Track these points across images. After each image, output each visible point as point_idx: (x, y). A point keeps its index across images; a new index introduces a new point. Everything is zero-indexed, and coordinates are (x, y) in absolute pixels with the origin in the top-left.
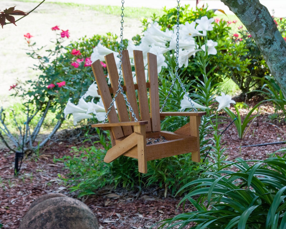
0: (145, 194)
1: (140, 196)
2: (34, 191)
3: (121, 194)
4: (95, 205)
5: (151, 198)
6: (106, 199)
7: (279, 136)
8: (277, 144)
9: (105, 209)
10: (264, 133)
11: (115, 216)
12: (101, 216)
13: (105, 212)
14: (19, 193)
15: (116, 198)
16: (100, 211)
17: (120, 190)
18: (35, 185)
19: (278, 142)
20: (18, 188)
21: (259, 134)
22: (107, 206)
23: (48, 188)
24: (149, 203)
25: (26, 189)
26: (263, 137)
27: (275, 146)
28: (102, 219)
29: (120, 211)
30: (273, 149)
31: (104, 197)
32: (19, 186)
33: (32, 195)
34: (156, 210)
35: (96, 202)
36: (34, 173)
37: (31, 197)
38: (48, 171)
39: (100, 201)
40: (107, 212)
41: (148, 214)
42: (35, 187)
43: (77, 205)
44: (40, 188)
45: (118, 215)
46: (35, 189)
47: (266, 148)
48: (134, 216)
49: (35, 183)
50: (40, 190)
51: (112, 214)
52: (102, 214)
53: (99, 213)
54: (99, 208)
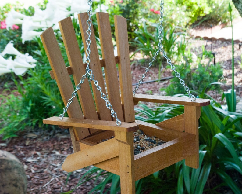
0: (58, 133)
1: (54, 135)
3: (38, 133)
4: (18, 145)
5: (63, 135)
6: (26, 139)
7: (150, 76)
8: (150, 83)
10: (138, 74)
11: (35, 155)
12: (24, 155)
13: (27, 151)
15: (34, 138)
16: (22, 151)
17: (37, 129)
19: (150, 81)
21: (135, 75)
22: (28, 146)
24: (62, 140)
26: (138, 77)
27: (149, 84)
28: (25, 158)
29: (39, 149)
30: (148, 87)
31: (25, 137)
34: (69, 147)
35: (18, 142)
39: (21, 141)
40: (28, 150)
41: (63, 150)
43: (5, 156)
45: (38, 153)
47: (143, 86)
48: (52, 153)
51: (33, 153)
52: (25, 154)
53: (22, 153)
54: (21, 148)
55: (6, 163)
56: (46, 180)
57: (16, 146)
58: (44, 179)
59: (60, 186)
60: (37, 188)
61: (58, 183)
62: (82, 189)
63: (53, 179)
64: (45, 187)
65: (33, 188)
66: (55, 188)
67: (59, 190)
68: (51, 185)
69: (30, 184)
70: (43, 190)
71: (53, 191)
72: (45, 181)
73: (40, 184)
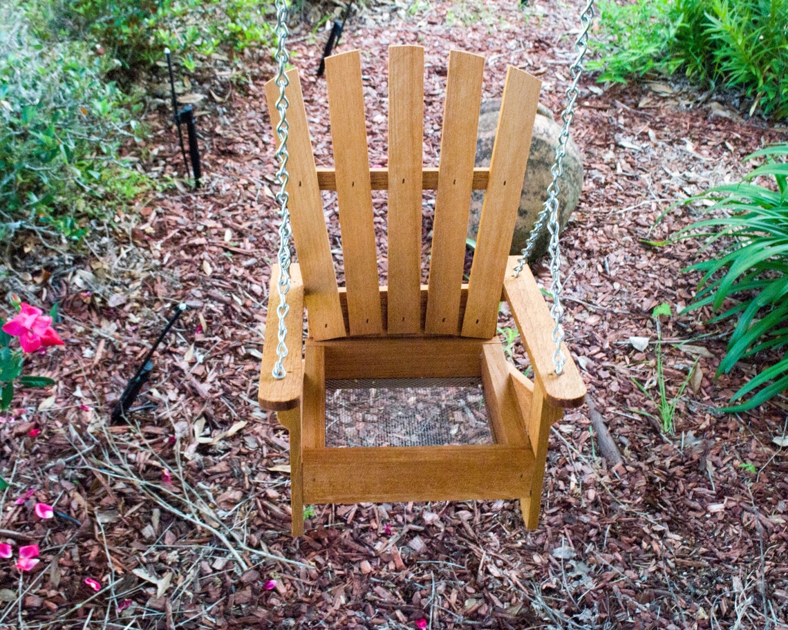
0: (716, 100)
1: (706, 102)
2: (537, 44)
3: (676, 88)
4: (623, 102)
5: (724, 110)
6: (645, 93)
9: (636, 115)
11: (644, 136)
12: (622, 127)
13: (634, 121)
14: (512, 44)
15: (664, 95)
16: (625, 117)
17: (679, 78)
18: (542, 33)
20: (514, 33)
22: (641, 109)
23: (561, 44)
24: (718, 120)
25: (526, 37)
28: (621, 135)
29: (658, 125)
31: (646, 87)
32: (517, 30)
33: (530, 53)
34: (722, 140)
35: (627, 94)
36: (554, 7)
37: (526, 56)
38: (577, 8)
39: (634, 94)
40: (637, 120)
41: (706, 144)
42: (541, 36)
44: (548, 41)
45: (652, 133)
46: (540, 41)
48: (679, 142)
49: (545, 30)
50: (548, 45)
51: (643, 128)
52: (625, 125)
53: (622, 120)
54: (624, 110)
55: (543, 150)
56: (633, 199)
57: (618, 103)
58: (628, 196)
59: (652, 223)
60: (604, 209)
61: (650, 216)
62: (690, 247)
63: (647, 202)
64: (620, 215)
65: (598, 206)
66: (638, 224)
67: (645, 230)
68: (634, 214)
69: (598, 196)
70: (614, 219)
71: (631, 227)
72: (628, 200)
73: (616, 204)
